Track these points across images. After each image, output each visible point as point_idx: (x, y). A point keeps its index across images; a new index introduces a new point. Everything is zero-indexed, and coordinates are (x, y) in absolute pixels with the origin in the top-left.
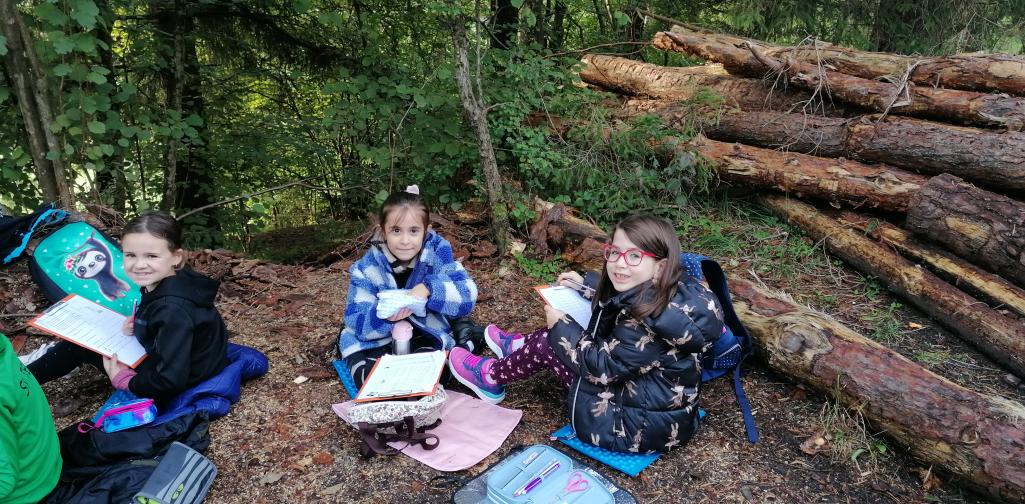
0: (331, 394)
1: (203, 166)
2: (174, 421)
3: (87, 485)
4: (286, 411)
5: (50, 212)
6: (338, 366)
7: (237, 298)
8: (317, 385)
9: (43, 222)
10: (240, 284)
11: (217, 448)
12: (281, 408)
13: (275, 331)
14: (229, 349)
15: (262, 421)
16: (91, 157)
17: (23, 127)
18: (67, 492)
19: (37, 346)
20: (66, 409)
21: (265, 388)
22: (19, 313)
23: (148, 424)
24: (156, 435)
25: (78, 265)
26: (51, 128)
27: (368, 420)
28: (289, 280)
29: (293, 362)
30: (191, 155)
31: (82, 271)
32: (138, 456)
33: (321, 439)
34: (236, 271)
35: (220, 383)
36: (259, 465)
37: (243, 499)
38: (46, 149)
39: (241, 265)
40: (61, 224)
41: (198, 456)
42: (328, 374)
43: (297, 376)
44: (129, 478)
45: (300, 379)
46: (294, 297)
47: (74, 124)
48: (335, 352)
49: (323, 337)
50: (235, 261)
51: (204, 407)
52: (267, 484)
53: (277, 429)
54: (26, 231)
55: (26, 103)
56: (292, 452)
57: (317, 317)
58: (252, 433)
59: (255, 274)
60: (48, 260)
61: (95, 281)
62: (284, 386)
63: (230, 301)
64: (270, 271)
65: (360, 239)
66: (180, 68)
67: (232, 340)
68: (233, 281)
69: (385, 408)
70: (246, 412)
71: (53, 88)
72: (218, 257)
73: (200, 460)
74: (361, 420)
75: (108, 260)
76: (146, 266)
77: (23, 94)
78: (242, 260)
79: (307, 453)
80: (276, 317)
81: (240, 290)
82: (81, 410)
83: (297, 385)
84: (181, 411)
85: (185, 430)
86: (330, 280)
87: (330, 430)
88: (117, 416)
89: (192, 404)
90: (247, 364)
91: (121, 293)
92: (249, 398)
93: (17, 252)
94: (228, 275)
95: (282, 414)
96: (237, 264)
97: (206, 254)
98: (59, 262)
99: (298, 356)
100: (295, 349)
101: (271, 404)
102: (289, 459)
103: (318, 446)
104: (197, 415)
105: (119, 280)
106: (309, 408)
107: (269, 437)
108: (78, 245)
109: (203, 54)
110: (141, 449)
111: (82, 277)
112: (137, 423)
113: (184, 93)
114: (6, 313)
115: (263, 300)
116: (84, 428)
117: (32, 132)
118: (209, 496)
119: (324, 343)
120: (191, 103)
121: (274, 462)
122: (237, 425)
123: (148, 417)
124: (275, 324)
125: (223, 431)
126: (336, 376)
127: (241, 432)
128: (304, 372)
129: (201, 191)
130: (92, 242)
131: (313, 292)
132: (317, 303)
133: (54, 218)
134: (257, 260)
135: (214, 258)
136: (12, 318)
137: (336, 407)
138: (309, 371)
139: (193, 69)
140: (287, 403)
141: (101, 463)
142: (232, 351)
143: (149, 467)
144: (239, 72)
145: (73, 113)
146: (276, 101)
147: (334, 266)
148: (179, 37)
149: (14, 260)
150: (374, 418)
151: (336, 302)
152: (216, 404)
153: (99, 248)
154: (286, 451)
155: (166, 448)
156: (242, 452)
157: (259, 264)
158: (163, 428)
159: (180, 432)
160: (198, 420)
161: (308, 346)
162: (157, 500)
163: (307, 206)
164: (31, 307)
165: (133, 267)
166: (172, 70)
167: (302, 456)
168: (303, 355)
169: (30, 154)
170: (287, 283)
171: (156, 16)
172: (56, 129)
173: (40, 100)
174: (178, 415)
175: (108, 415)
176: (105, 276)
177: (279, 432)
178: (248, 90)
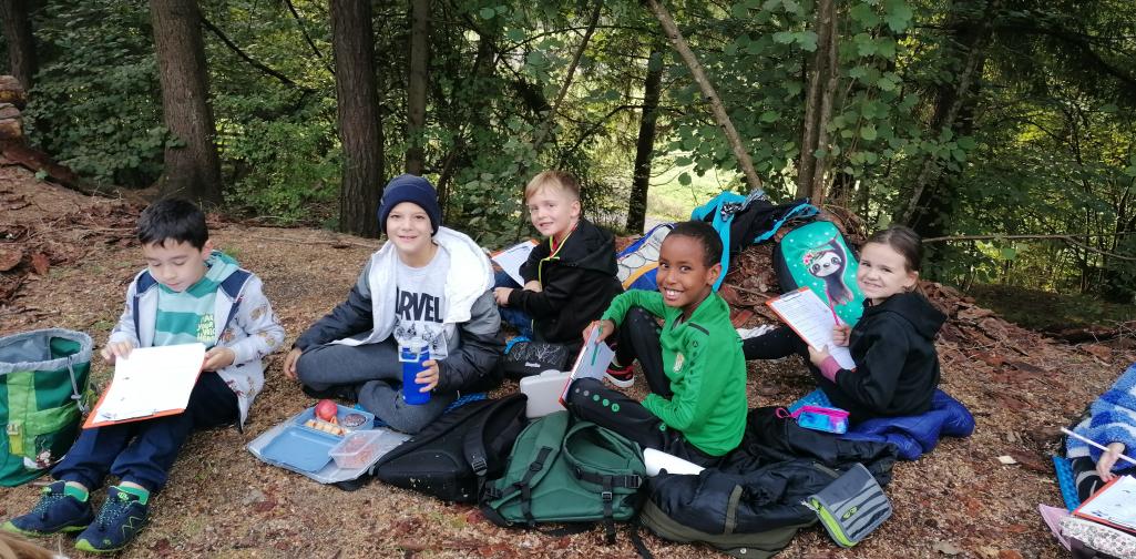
0: (1041, 492)
1: (949, 194)
2: (862, 442)
3: (770, 466)
4: (981, 486)
5: (804, 205)
6: (1059, 462)
7: (956, 345)
8: (1026, 475)
9: (795, 214)
10: (961, 330)
11: (896, 490)
12: (975, 481)
13: (990, 395)
14: (936, 394)
15: (951, 485)
16: (853, 162)
17: (803, 122)
18: (750, 464)
19: (759, 325)
20: (767, 390)
21: (963, 451)
22: (753, 290)
23: (839, 435)
24: (843, 448)
25: (815, 262)
26: (826, 127)
27: (1085, 540)
28: (1021, 343)
29: (1003, 436)
30: (941, 179)
31: (817, 268)
32: (820, 460)
33: (1014, 535)
34: (961, 315)
35: (920, 425)
36: (937, 528)
37: (911, 555)
38: (815, 146)
39: (968, 310)
40: (810, 220)
41: (878, 488)
42: (1042, 467)
43: (1004, 454)
44: (808, 477)
45: (1007, 459)
46: (1022, 365)
47: (848, 126)
48: (1058, 446)
49: (1047, 423)
50: (964, 304)
51: (897, 442)
52: (941, 552)
53: (965, 499)
54: (779, 218)
55: (813, 100)
56: (977, 533)
57: (1044, 398)
58: (937, 492)
59: (982, 325)
60: (791, 249)
61: (825, 282)
62: (985, 458)
63: (947, 344)
64: (1001, 328)
65: (1129, 325)
66: (964, 85)
67: (941, 386)
68: (956, 324)
69: (1114, 537)
70: (936, 467)
71: (841, 90)
72: (947, 294)
73: (879, 494)
74: (1077, 537)
75: (842, 265)
76: (877, 278)
77: (813, 91)
78: (970, 305)
79: (993, 542)
80: (995, 381)
81: (961, 337)
82: (778, 397)
83: (1001, 464)
84: (871, 435)
85: (871, 456)
86: (1073, 362)
87: (1030, 531)
88: (813, 414)
89: (886, 432)
90: (952, 417)
91: (844, 301)
92: (943, 454)
93: (766, 236)
94: (952, 317)
95: (975, 488)
96: (965, 308)
97: (935, 288)
98: (800, 254)
99: (1011, 433)
100: (1009, 423)
101: (966, 472)
102: (972, 539)
103: (1009, 542)
104: (887, 448)
105: (846, 287)
106: (1009, 495)
107: (955, 505)
108: (820, 243)
109: (990, 74)
110: (826, 455)
111: (814, 274)
112: (829, 429)
113: (959, 113)
114: (742, 286)
115: (985, 356)
116: (782, 413)
117: (809, 129)
118: (876, 533)
119: (1047, 430)
120: (960, 124)
121: (954, 534)
122: (923, 476)
123: (840, 427)
124: (993, 387)
125: (907, 476)
126: (1054, 474)
127: (925, 485)
128: (1013, 453)
129: (938, 220)
130: (833, 243)
131: (1048, 368)
132: (1050, 382)
133: (806, 213)
134: (989, 311)
135: (942, 294)
136: (745, 293)
137: (1043, 508)
138: (1019, 453)
139: (976, 87)
140: (984, 478)
141: (786, 452)
142: (938, 398)
143: (828, 476)
144: (1022, 98)
145: (852, 117)
146: (1054, 136)
147: (1085, 346)
148: (975, 51)
149: (763, 242)
150: (1095, 542)
151: (1076, 389)
152: (908, 445)
153: (838, 251)
154: (971, 528)
155: (849, 466)
156: (921, 506)
157: (989, 316)
158: (851, 444)
159: (866, 456)
160: (885, 453)
161: (1026, 426)
162: (830, 511)
163: (1050, 268)
164: (764, 288)
165: (865, 276)
166: (955, 86)
167: (987, 543)
168: (1017, 434)
169: (800, 149)
170: (1016, 346)
171: (955, 27)
172: (831, 128)
173: (826, 99)
174: (868, 439)
175: (806, 410)
176: (834, 279)
177: (967, 505)
178: (1025, 121)
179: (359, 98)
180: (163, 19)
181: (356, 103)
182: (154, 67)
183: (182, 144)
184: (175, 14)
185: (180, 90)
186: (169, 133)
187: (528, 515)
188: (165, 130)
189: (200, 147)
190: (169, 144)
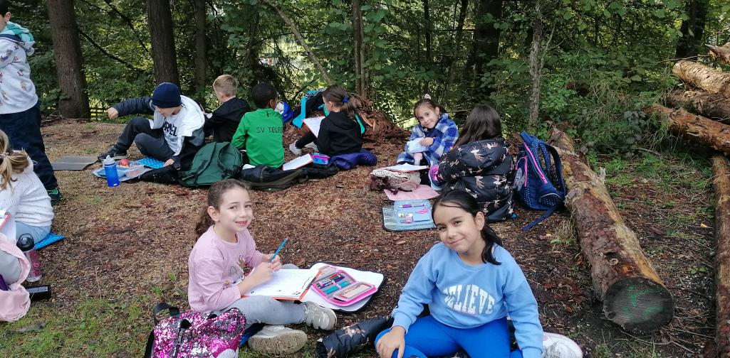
51: (338, 163)
90: (363, 156)
179: (166, 71)
180: (57, 30)
181: (165, 73)
182: (53, 57)
183: (68, 97)
184: (63, 27)
185: (67, 68)
186: (61, 92)
187: (195, 183)
188: (59, 90)
189: (78, 99)
190: (61, 97)
